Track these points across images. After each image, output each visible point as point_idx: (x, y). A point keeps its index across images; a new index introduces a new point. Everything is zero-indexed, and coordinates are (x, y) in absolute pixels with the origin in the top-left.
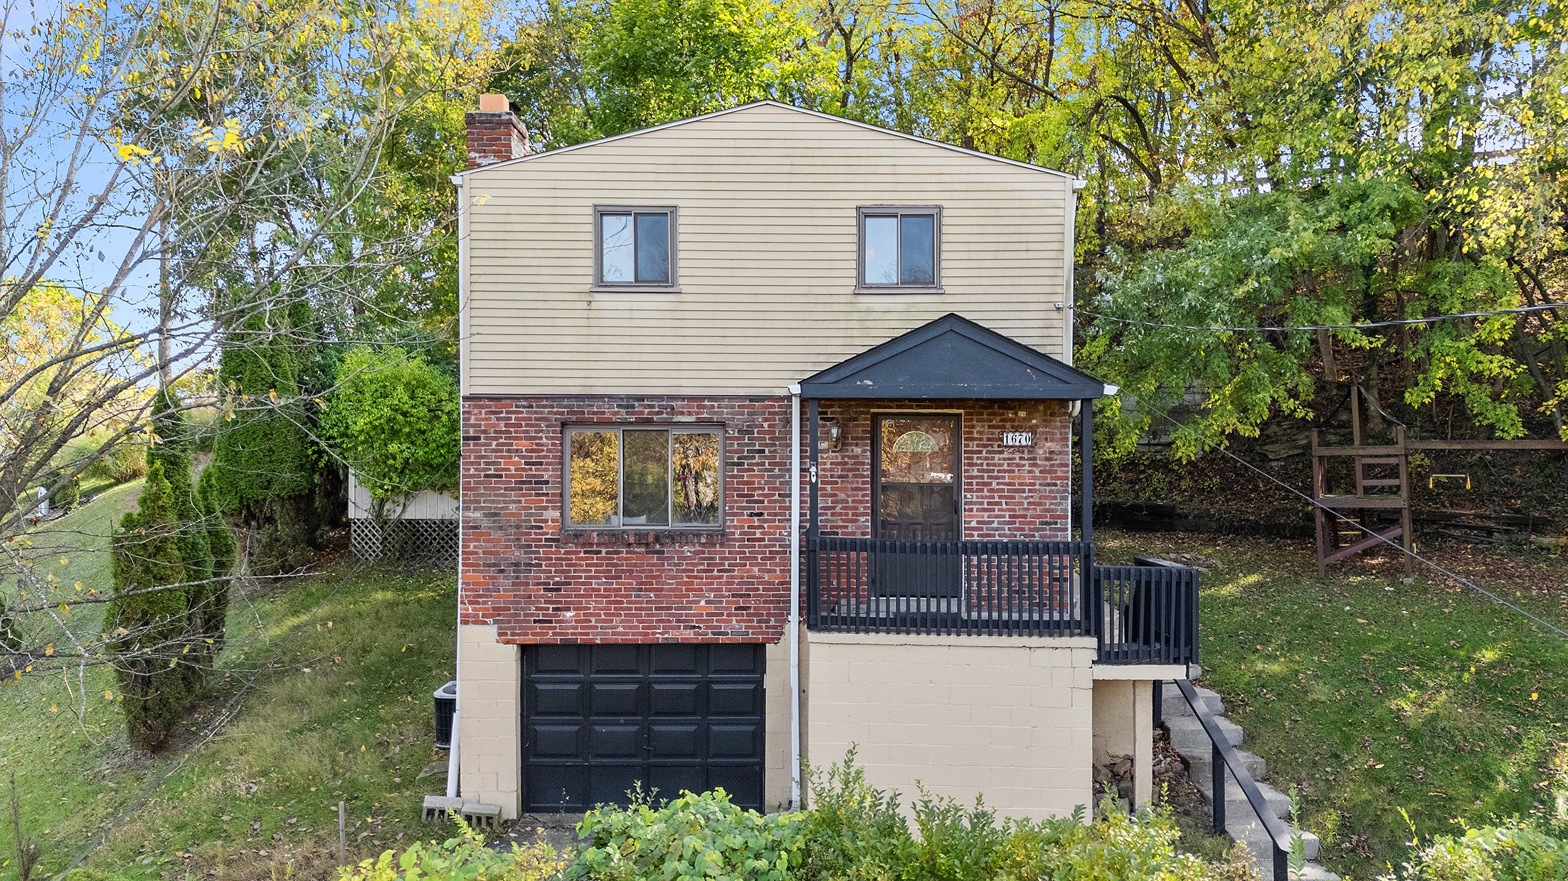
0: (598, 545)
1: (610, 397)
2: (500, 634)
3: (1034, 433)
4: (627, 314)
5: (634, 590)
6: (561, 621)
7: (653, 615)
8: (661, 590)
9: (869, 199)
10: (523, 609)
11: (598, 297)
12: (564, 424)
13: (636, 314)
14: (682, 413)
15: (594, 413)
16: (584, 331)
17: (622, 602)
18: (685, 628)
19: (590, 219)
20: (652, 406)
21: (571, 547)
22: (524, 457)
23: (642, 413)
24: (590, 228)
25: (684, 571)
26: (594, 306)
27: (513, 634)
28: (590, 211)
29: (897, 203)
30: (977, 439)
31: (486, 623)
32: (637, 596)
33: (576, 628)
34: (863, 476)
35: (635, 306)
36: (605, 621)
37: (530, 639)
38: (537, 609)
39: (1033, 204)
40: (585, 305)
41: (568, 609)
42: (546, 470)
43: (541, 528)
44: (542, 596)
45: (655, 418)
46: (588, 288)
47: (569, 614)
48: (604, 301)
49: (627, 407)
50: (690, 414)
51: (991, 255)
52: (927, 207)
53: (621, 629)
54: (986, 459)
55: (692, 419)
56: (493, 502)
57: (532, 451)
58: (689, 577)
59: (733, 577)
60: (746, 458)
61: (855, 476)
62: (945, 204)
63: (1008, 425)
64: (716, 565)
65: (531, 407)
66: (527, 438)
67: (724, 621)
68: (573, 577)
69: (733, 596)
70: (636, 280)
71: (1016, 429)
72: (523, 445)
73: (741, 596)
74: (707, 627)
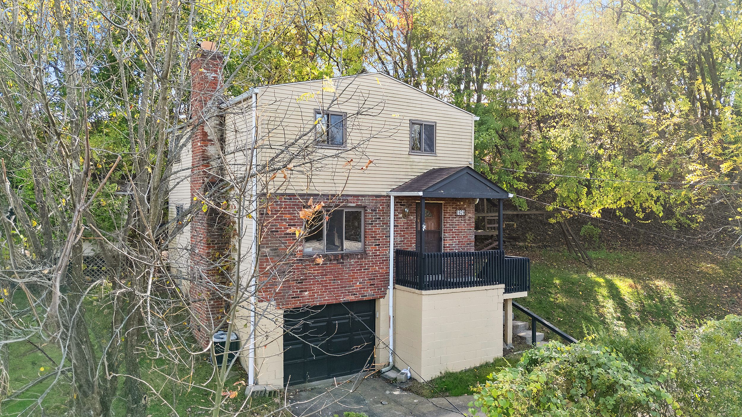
1: (323, 195)
2: (277, 305)
3: (465, 210)
5: (332, 280)
6: (303, 297)
7: (340, 291)
8: (343, 279)
9: (414, 117)
10: (287, 293)
14: (351, 202)
17: (327, 286)
18: (352, 295)
19: (313, 115)
20: (340, 199)
21: (307, 263)
22: (287, 222)
23: (337, 202)
24: (313, 119)
25: (351, 270)
26: (314, 154)
27: (282, 305)
28: (313, 111)
29: (423, 119)
30: (448, 213)
31: (271, 301)
32: (333, 283)
33: (309, 299)
34: (414, 228)
36: (321, 295)
37: (289, 306)
38: (293, 292)
39: (463, 124)
41: (306, 291)
43: (295, 255)
44: (295, 286)
47: (306, 293)
49: (330, 199)
50: (354, 203)
51: (451, 142)
52: (432, 122)
53: (327, 298)
54: (451, 220)
55: (354, 205)
56: (274, 243)
57: (292, 219)
58: (353, 273)
59: (369, 272)
60: (374, 221)
61: (411, 228)
62: (437, 122)
63: (458, 207)
64: (363, 267)
65: (291, 199)
66: (289, 214)
67: (365, 291)
68: (308, 276)
69: (369, 280)
71: (460, 209)
72: (287, 217)
73: (372, 279)
74: (360, 294)
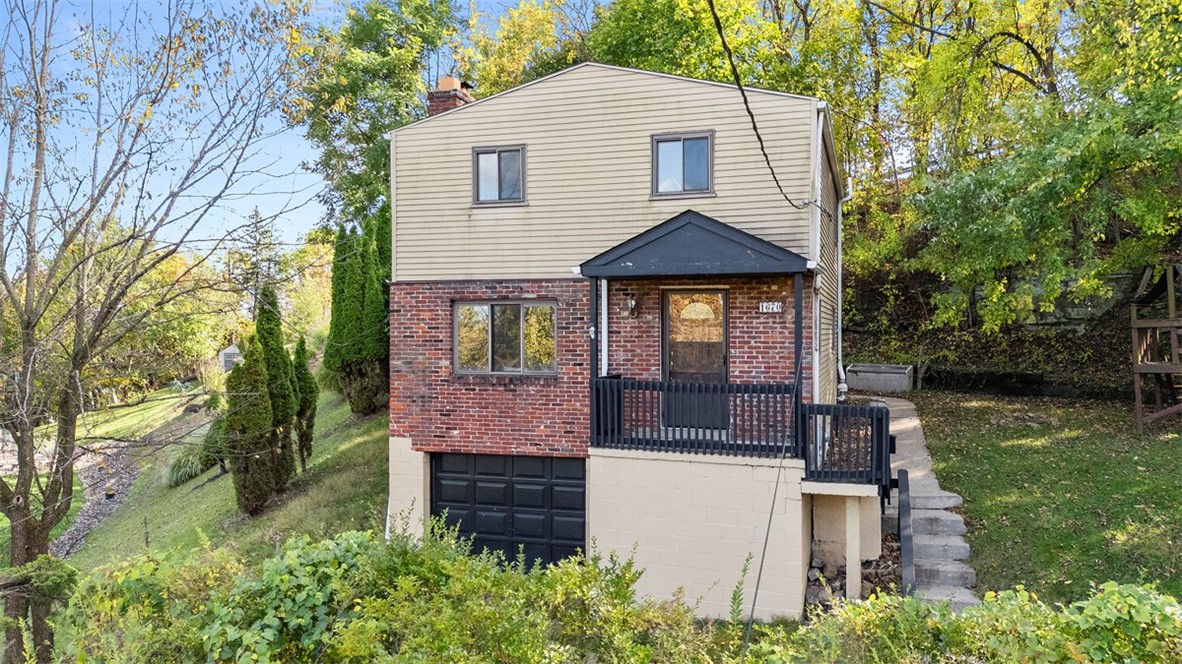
0: (474, 384)
1: (480, 281)
2: (413, 444)
3: (784, 302)
4: (493, 223)
5: (497, 417)
6: (451, 437)
7: (509, 435)
8: (515, 417)
9: (659, 128)
10: (427, 428)
11: (475, 211)
12: (453, 301)
13: (499, 223)
14: (528, 292)
15: (471, 293)
16: (467, 236)
17: (489, 425)
18: (531, 444)
19: (470, 157)
20: (508, 287)
21: (457, 386)
22: (426, 324)
23: (502, 292)
24: (470, 164)
25: (530, 404)
26: (473, 218)
27: (421, 444)
28: (470, 151)
29: (681, 130)
30: (738, 308)
31: (405, 436)
32: (499, 421)
33: (460, 442)
34: (656, 336)
35: (499, 216)
36: (479, 438)
37: (432, 449)
38: (436, 428)
40: (467, 218)
41: (455, 429)
42: (441, 332)
43: (438, 372)
44: (439, 419)
45: (510, 295)
46: (468, 206)
47: (456, 432)
48: (480, 214)
49: (491, 288)
50: (533, 292)
52: (702, 132)
53: (489, 444)
54: (746, 323)
55: (534, 296)
56: (408, 354)
57: (433, 319)
58: (532, 408)
59: (563, 409)
60: (570, 323)
61: (647, 337)
62: (716, 128)
63: (764, 297)
64: (552, 400)
65: (431, 289)
66: (430, 311)
67: (557, 441)
68: (458, 407)
69: (563, 423)
70: (500, 198)
71: (769, 299)
72: (426, 315)
73: (568, 423)
74: (545, 445)
